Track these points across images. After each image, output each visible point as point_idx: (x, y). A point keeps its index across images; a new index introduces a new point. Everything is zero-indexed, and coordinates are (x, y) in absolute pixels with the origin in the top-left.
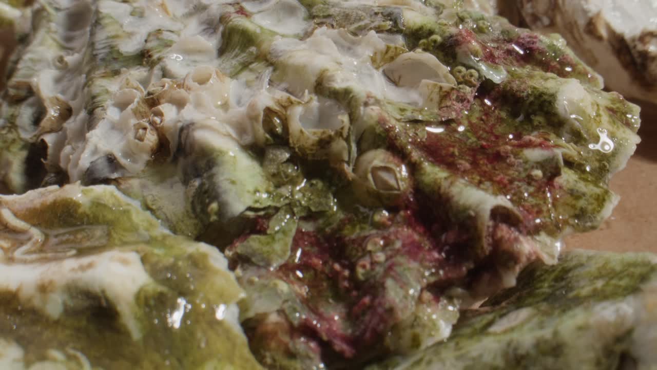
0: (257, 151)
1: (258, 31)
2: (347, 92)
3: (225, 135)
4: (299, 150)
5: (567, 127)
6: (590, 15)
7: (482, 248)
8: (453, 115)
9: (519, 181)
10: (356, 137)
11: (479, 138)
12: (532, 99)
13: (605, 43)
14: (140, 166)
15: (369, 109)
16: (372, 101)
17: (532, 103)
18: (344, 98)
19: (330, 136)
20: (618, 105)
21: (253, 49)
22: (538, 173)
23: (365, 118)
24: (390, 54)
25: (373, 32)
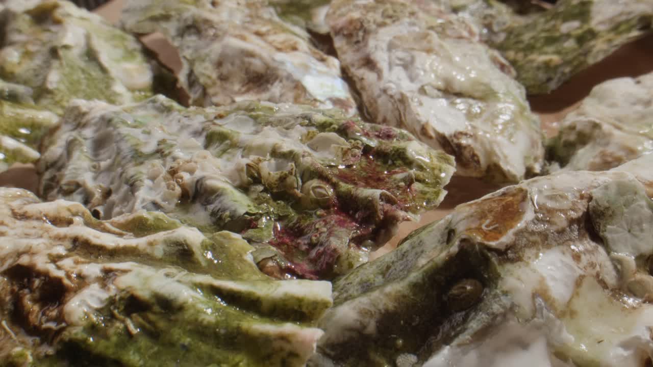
0: (244, 189)
1: (229, 132)
2: (291, 152)
3: (224, 182)
4: (268, 186)
5: (414, 164)
6: (422, 123)
7: (378, 216)
8: (352, 163)
9: (393, 189)
10: (300, 174)
11: (367, 173)
12: (393, 152)
13: (435, 140)
14: (172, 206)
15: (306, 159)
16: (306, 154)
17: (394, 155)
18: (290, 156)
19: (286, 174)
20: (442, 155)
21: (228, 142)
22: (402, 184)
23: (304, 164)
24: (310, 135)
25: (298, 126)
